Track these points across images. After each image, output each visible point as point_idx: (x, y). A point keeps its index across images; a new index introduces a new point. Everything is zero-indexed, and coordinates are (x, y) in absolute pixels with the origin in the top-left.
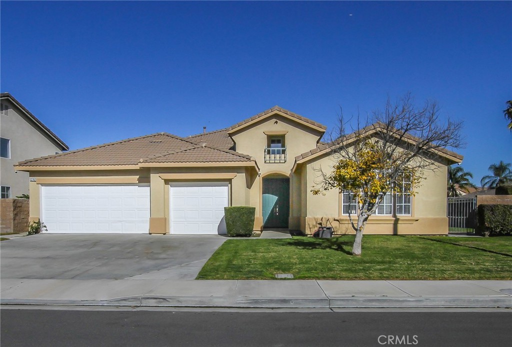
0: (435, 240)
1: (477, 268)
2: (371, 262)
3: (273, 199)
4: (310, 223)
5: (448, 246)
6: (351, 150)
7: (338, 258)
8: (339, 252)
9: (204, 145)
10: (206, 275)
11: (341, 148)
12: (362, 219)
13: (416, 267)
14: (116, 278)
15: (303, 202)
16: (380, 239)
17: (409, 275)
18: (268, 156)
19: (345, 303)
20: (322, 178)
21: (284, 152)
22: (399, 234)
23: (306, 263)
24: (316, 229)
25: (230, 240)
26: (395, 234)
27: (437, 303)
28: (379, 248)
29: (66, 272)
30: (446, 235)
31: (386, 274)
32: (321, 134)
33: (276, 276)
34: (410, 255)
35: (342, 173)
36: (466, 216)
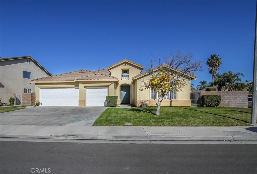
0: (187, 109)
1: (208, 121)
2: (164, 118)
3: (125, 93)
4: (138, 102)
5: (193, 111)
6: (156, 74)
7: (150, 116)
8: (150, 114)
9: (99, 73)
10: (96, 124)
11: (152, 73)
12: (160, 101)
13: (183, 120)
14: (60, 125)
15: (135, 94)
16: (165, 108)
17: (181, 124)
18: (122, 77)
19: (156, 138)
20: (144, 84)
21: (128, 76)
22: (172, 106)
23: (138, 118)
24: (141, 104)
25: (108, 108)
26: (171, 106)
27: (197, 138)
28: (166, 112)
29: (41, 122)
30: (190, 107)
31: (171, 123)
32: (142, 69)
33: (126, 125)
34: (179, 115)
35: (152, 82)
36: (197, 99)
